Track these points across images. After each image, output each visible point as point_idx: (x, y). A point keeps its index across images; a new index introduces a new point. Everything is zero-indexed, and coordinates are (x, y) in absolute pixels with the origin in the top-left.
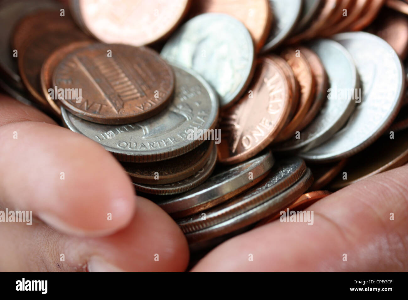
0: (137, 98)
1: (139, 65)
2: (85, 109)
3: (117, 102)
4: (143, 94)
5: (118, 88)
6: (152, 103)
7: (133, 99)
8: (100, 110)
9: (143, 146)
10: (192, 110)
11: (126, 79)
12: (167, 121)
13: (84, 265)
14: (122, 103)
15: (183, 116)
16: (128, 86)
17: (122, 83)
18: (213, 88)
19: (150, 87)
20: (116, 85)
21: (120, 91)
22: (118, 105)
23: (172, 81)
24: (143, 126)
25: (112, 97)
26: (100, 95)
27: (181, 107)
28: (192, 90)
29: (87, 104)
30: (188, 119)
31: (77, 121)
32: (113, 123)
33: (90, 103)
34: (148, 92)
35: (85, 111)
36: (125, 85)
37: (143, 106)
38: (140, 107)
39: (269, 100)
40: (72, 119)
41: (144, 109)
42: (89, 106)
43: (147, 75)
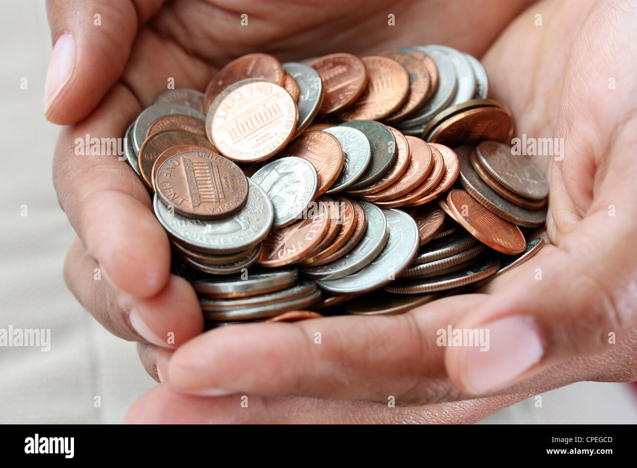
0: (212, 202)
1: (225, 178)
2: (171, 199)
3: (196, 201)
4: (218, 201)
5: (202, 191)
6: (221, 209)
7: (208, 202)
8: (181, 203)
9: (201, 239)
10: (249, 223)
11: (211, 186)
12: (227, 226)
13: (127, 311)
14: (199, 202)
15: (241, 226)
16: (210, 191)
17: (206, 188)
19: (225, 197)
20: (201, 188)
21: (202, 193)
22: (195, 203)
23: (244, 197)
24: (208, 224)
25: (193, 196)
26: (187, 192)
27: (242, 218)
29: (174, 196)
30: (243, 229)
31: (162, 206)
32: (187, 215)
33: (176, 196)
34: (222, 200)
35: (170, 201)
36: (208, 190)
37: (213, 209)
38: (211, 210)
39: (309, 230)
40: (160, 203)
41: (213, 212)
42: (175, 197)
43: (228, 187)
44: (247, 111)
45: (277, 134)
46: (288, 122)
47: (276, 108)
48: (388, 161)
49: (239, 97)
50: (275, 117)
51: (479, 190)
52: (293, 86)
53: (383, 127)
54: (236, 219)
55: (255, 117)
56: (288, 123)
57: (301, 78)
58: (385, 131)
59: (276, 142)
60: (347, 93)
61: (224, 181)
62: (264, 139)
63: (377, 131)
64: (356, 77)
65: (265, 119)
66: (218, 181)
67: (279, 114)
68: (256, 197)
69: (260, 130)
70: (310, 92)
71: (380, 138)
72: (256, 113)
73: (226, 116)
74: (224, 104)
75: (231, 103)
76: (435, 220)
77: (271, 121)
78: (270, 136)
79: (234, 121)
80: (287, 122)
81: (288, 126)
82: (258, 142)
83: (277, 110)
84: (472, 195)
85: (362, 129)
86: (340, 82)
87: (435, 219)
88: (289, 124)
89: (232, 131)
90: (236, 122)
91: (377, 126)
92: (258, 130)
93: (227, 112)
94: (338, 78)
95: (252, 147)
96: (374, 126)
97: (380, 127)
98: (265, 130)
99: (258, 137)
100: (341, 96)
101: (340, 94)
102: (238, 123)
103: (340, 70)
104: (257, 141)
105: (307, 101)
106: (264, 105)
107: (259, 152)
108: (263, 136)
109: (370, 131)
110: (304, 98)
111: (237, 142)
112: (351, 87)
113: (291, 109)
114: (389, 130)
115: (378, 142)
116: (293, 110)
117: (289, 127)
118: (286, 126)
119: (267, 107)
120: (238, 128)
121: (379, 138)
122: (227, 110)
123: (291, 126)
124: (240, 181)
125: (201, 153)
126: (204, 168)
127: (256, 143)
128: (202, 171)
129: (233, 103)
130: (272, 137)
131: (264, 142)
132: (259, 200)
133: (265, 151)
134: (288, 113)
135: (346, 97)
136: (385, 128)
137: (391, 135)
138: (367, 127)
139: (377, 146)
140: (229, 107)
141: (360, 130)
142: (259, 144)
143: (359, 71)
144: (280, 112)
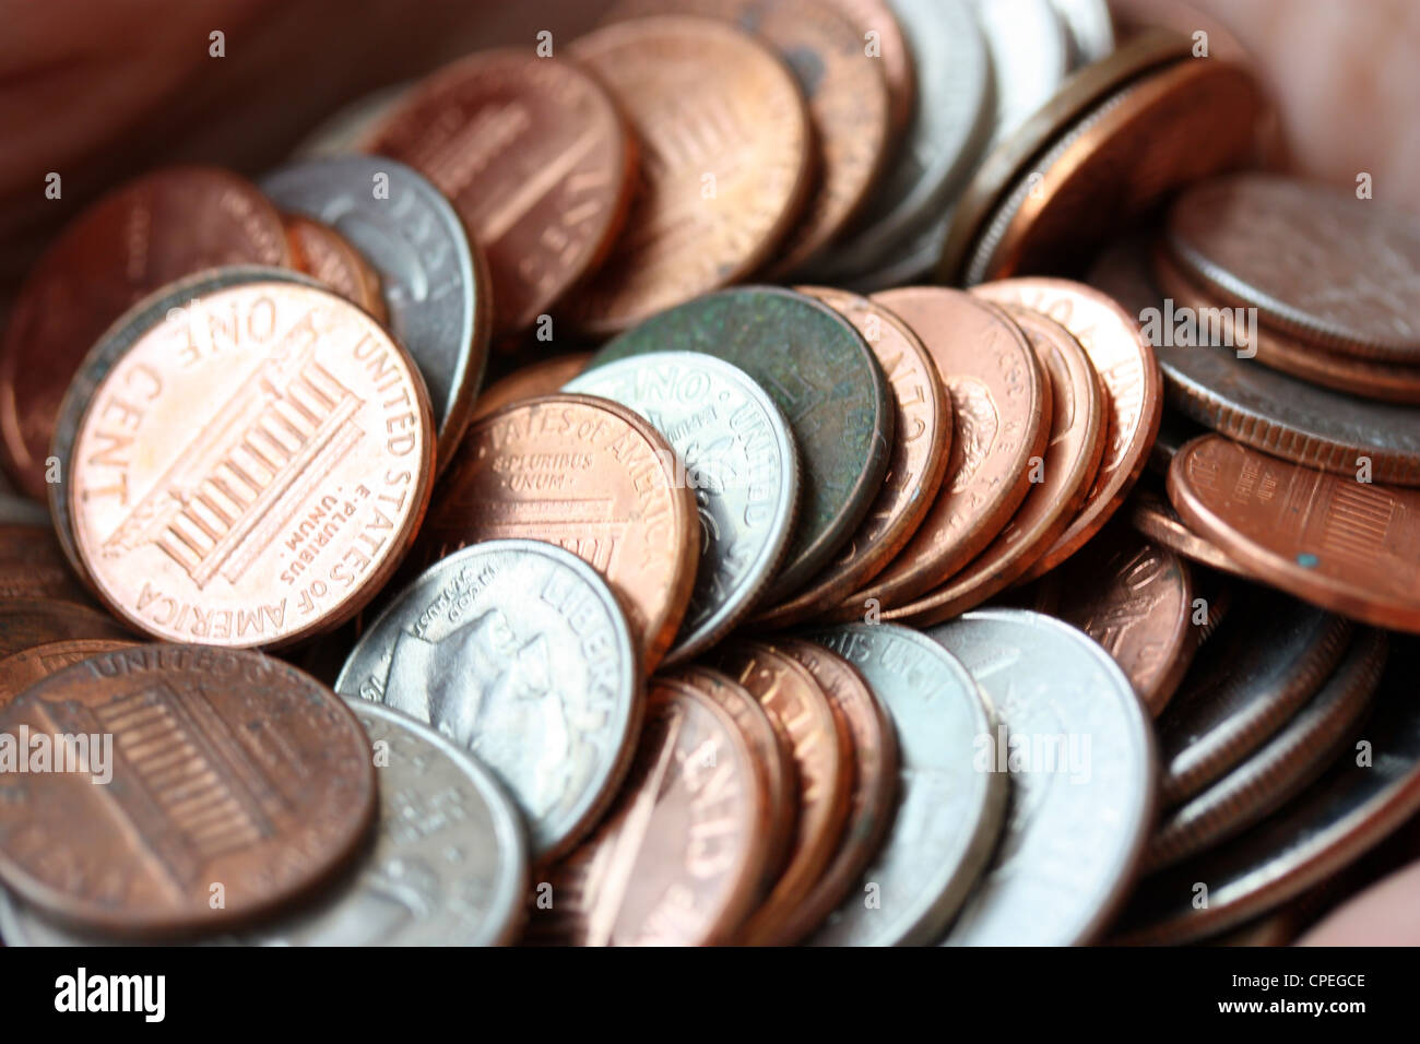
0: (247, 846)
1: (255, 726)
4: (271, 832)
5: (184, 812)
10: (433, 877)
11: (210, 778)
15: (403, 902)
16: (218, 803)
17: (197, 794)
18: (508, 792)
19: (290, 806)
20: (177, 801)
21: (188, 824)
27: (396, 868)
28: (436, 801)
30: (419, 912)
34: (285, 823)
36: (207, 799)
39: (692, 826)
43: (281, 758)
44: (205, 432)
45: (364, 491)
46: (396, 426)
47: (320, 382)
48: (870, 435)
49: (151, 387)
50: (331, 421)
51: (1270, 411)
52: (343, 261)
53: (785, 301)
54: (372, 880)
55: (247, 447)
56: (398, 431)
57: (356, 215)
58: (802, 314)
59: (374, 527)
60: (573, 217)
61: (254, 742)
62: (320, 528)
63: (770, 324)
64: (577, 135)
65: (292, 443)
66: (229, 750)
67: (346, 406)
68: (411, 763)
69: (288, 494)
70: (424, 264)
71: (795, 351)
72: (245, 433)
73: (125, 478)
74: (98, 435)
75: (124, 421)
76: (1153, 596)
77: (320, 442)
78: (339, 508)
79: (163, 495)
80: (390, 430)
81: (401, 439)
82: (300, 546)
83: (329, 390)
84: (1253, 439)
85: (700, 336)
86: (521, 179)
87: (1151, 591)
88: (405, 433)
89: (171, 539)
90: (176, 495)
91: (760, 305)
92: (279, 498)
93: (125, 464)
94: (507, 165)
95: (283, 578)
96: (743, 308)
97: (773, 305)
98: (312, 489)
99: (294, 526)
100: (553, 238)
101: (544, 228)
102: (186, 497)
103: (499, 128)
104: (293, 545)
105: (428, 303)
106: (269, 387)
107: (319, 589)
108: (315, 517)
109: (739, 338)
110: (408, 294)
111: (210, 577)
112: (579, 184)
113: (387, 366)
114: (815, 303)
115: (794, 369)
116: (395, 367)
117: (407, 445)
118: (390, 444)
119: (281, 388)
120: (196, 521)
121: (790, 351)
122: (119, 455)
123: (412, 436)
124: (318, 719)
125: (108, 661)
126: (148, 713)
127: (294, 556)
128: (149, 731)
129: (132, 420)
130: (350, 509)
131: (322, 540)
132: (426, 770)
133: (342, 578)
134: (381, 390)
135: (573, 233)
136: (798, 303)
137: (835, 323)
138: (720, 324)
139: (794, 387)
140: (120, 443)
141: (694, 346)
142: (306, 556)
143: (583, 107)
144: (346, 392)
